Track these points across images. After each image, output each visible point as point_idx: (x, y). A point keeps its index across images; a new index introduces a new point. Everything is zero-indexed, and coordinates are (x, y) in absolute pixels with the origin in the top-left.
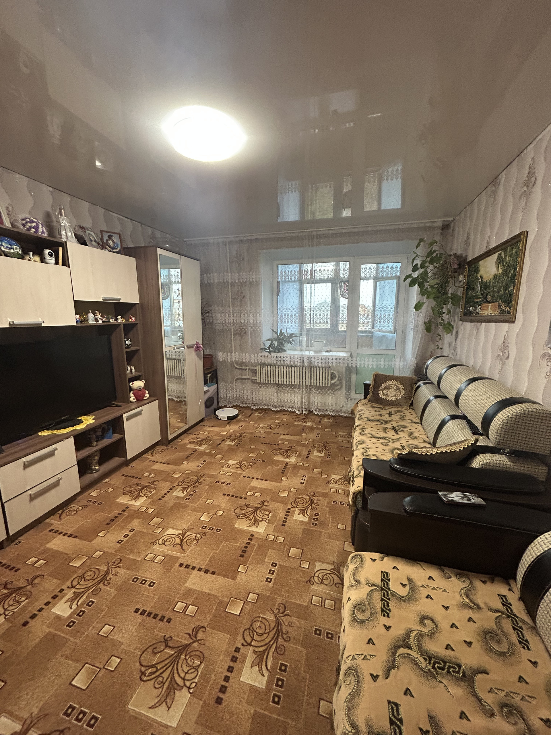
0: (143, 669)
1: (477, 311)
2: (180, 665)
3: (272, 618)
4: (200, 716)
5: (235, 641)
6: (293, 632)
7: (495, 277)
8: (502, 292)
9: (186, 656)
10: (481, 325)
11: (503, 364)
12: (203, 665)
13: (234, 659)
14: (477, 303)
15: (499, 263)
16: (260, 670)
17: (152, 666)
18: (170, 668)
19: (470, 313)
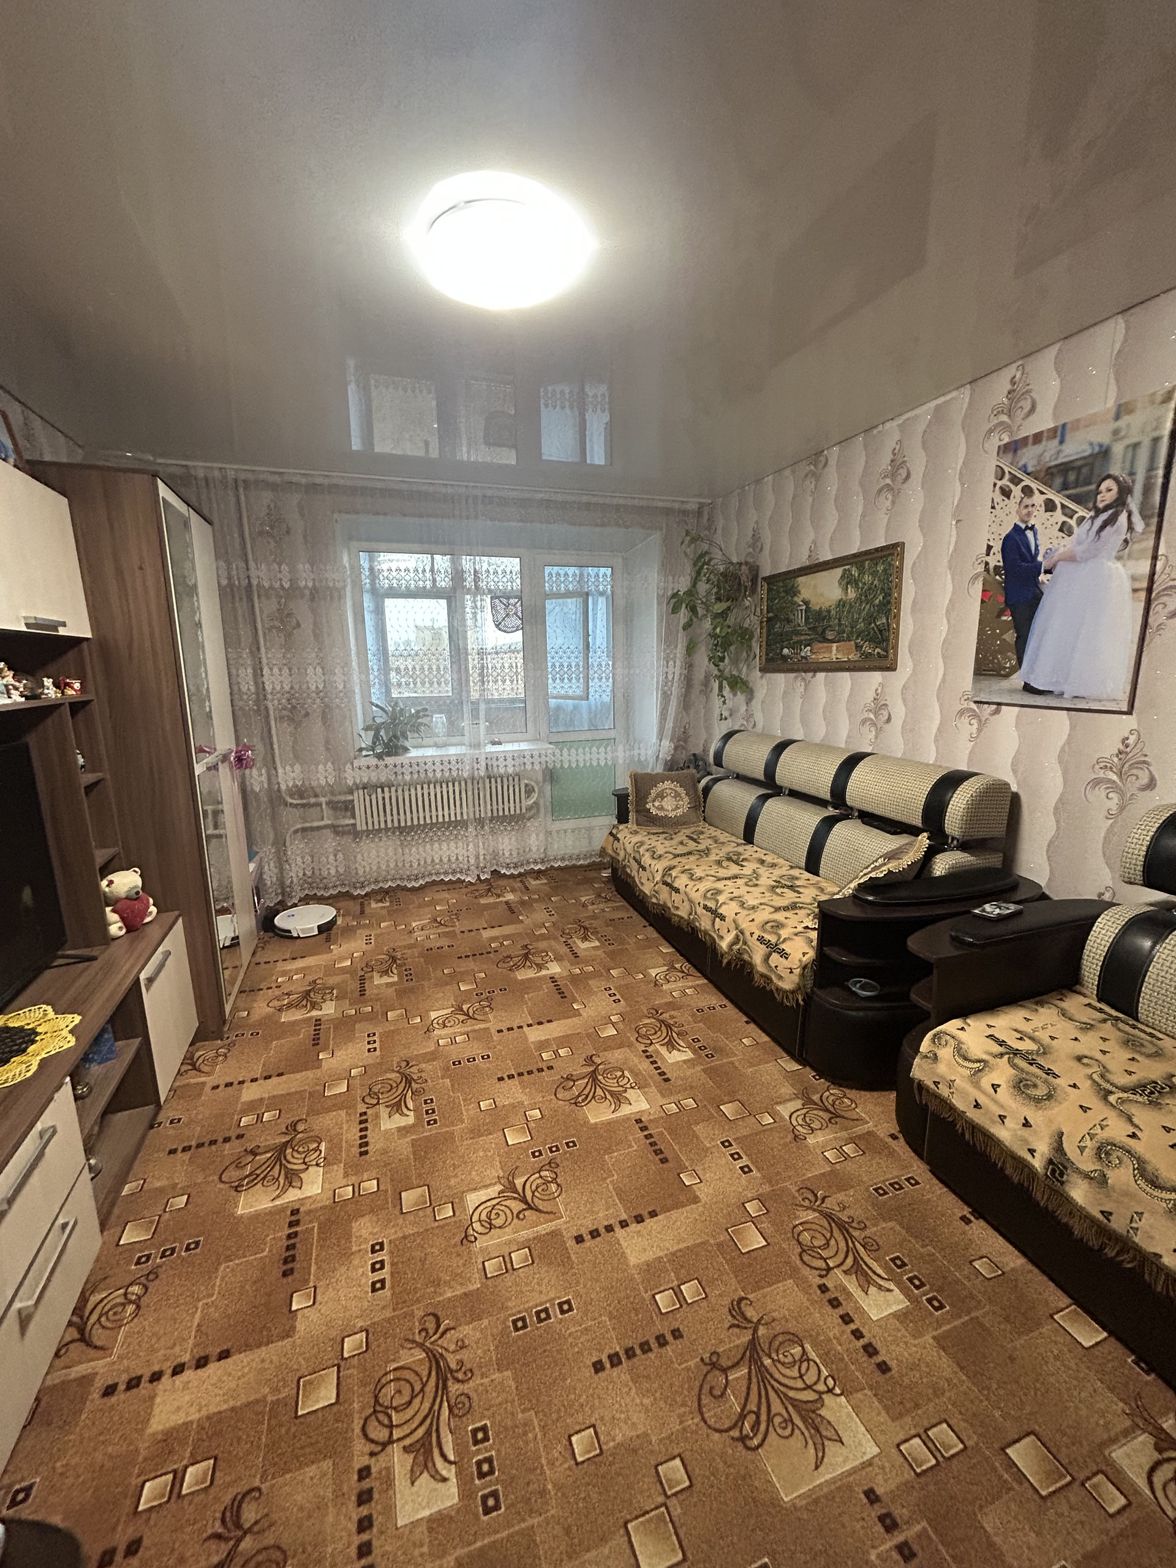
0: (735, 1433)
1: (803, 654)
2: (777, 1375)
3: (811, 1216)
4: (887, 1409)
5: (805, 1280)
6: (857, 1212)
7: (841, 604)
8: (861, 626)
9: (770, 1357)
10: (814, 676)
11: (879, 731)
12: (808, 1347)
13: (835, 1303)
14: (800, 642)
15: (848, 583)
16: (880, 1287)
17: (742, 1417)
18: (772, 1394)
19: (784, 658)
